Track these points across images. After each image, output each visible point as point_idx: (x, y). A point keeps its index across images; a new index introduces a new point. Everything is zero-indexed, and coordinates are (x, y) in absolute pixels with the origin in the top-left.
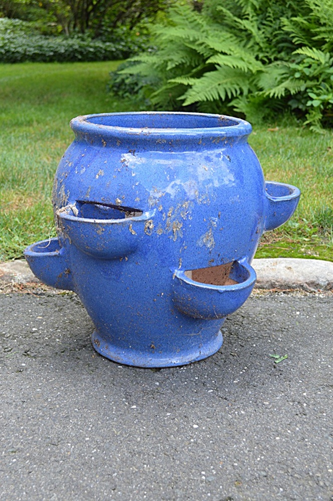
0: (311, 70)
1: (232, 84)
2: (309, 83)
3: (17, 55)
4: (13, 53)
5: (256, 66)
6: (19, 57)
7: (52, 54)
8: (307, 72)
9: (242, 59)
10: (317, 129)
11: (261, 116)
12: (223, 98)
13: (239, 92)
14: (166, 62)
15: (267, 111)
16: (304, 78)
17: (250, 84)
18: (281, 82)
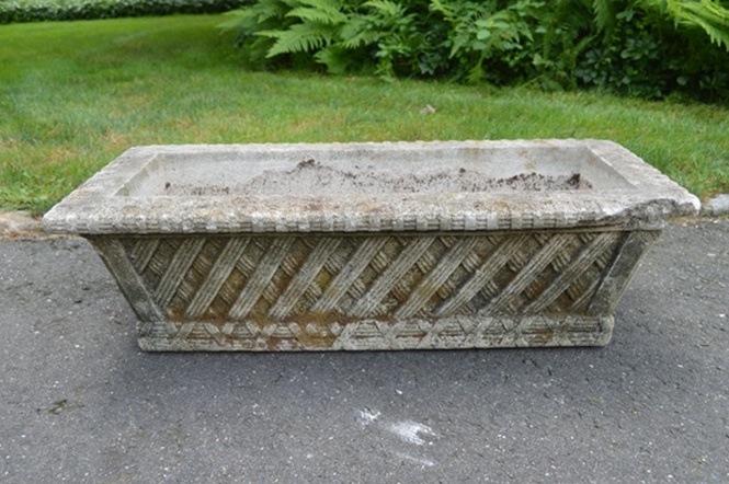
0: (383, 21)
1: (315, 35)
2: (383, 34)
3: (165, 7)
4: (162, 5)
5: (338, 17)
6: (167, 8)
7: (200, 5)
8: (378, 23)
9: (324, 11)
10: (388, 78)
11: (344, 66)
12: (306, 49)
13: (321, 43)
14: (258, 15)
15: (350, 61)
16: (375, 28)
17: (334, 35)
18: (358, 33)
